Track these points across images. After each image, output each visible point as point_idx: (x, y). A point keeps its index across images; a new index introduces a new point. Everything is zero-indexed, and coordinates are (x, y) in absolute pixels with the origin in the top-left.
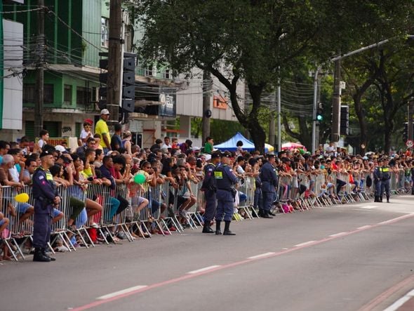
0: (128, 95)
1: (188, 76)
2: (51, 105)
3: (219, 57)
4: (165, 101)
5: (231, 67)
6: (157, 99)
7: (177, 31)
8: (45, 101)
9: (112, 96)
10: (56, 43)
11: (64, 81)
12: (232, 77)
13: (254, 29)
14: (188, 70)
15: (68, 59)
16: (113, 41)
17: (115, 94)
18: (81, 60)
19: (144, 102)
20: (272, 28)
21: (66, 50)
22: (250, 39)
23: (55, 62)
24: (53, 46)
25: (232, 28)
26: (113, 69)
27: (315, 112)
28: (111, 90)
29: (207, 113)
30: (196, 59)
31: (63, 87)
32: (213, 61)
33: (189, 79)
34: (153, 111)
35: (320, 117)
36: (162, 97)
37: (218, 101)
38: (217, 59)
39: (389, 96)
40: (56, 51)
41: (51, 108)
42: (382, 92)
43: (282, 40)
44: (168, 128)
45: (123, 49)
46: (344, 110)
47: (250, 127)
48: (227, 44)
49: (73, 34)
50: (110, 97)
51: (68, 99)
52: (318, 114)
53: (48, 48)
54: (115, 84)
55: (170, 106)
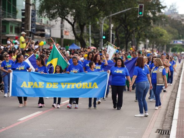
0: (33, 26)
1: (56, 21)
2: (5, 33)
3: (68, 13)
4: (47, 32)
5: (73, 17)
6: (44, 31)
7: (52, 3)
8: (3, 32)
9: (27, 27)
10: (7, 10)
11: (10, 24)
12: (73, 21)
13: (81, 3)
14: (56, 18)
15: (11, 16)
16: (27, 5)
17: (28, 26)
18: (16, 16)
19: (39, 32)
20: (88, 3)
21: (11, 12)
22: (80, 6)
23: (7, 17)
24: (6, 11)
25: (73, 2)
26: (27, 16)
27: (102, 35)
28: (26, 25)
29: (62, 36)
30: (59, 14)
31: (10, 27)
32: (66, 15)
33: (57, 22)
34: (43, 35)
35: (104, 37)
36: (46, 30)
37: (66, 32)
38: (67, 14)
39: (127, 30)
40: (7, 13)
41: (5, 34)
42: (125, 29)
43: (92, 7)
44: (48, 42)
45: (31, 8)
46: (113, 35)
47: (80, 40)
48: (71, 8)
49: (13, 7)
50: (26, 27)
51: (11, 31)
52: (103, 36)
53: (3, 11)
54: (28, 22)
55: (49, 33)
